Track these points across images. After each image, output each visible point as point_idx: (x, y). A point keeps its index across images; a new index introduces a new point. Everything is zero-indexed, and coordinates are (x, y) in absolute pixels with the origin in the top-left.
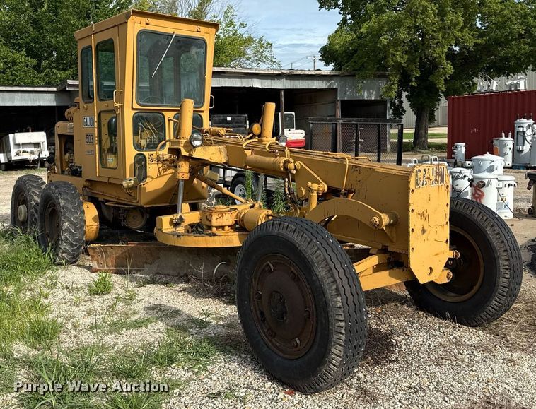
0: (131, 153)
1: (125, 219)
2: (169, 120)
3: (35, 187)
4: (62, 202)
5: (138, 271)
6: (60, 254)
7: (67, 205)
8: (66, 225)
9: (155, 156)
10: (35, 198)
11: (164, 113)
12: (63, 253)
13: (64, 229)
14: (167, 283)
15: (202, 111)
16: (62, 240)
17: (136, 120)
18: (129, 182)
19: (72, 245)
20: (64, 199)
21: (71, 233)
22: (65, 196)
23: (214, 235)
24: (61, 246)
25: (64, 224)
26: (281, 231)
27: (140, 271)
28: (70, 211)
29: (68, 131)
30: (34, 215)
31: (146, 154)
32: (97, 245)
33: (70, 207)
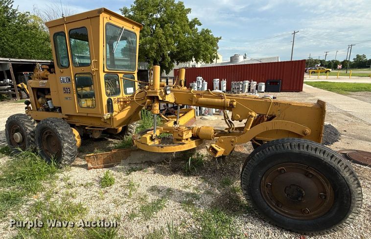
0: (105, 98)
1: (92, 134)
2: (121, 78)
3: (27, 122)
4: (60, 132)
5: (117, 164)
6: (63, 163)
7: (64, 133)
8: (66, 145)
9: (116, 99)
10: (29, 128)
11: (119, 74)
12: (65, 161)
13: (64, 147)
14: (141, 169)
15: (134, 73)
16: (64, 154)
17: (106, 78)
18: (107, 115)
19: (71, 156)
20: (61, 129)
21: (70, 149)
22: (61, 127)
23: (184, 144)
24: (63, 158)
25: (65, 145)
26: (302, 150)
27: (119, 164)
28: (67, 136)
29: (41, 85)
30: (30, 139)
31: (112, 98)
32: (91, 154)
33: (67, 133)
